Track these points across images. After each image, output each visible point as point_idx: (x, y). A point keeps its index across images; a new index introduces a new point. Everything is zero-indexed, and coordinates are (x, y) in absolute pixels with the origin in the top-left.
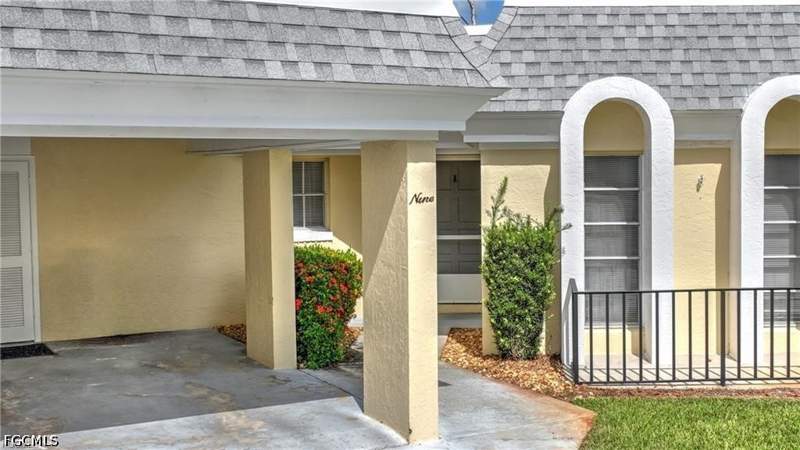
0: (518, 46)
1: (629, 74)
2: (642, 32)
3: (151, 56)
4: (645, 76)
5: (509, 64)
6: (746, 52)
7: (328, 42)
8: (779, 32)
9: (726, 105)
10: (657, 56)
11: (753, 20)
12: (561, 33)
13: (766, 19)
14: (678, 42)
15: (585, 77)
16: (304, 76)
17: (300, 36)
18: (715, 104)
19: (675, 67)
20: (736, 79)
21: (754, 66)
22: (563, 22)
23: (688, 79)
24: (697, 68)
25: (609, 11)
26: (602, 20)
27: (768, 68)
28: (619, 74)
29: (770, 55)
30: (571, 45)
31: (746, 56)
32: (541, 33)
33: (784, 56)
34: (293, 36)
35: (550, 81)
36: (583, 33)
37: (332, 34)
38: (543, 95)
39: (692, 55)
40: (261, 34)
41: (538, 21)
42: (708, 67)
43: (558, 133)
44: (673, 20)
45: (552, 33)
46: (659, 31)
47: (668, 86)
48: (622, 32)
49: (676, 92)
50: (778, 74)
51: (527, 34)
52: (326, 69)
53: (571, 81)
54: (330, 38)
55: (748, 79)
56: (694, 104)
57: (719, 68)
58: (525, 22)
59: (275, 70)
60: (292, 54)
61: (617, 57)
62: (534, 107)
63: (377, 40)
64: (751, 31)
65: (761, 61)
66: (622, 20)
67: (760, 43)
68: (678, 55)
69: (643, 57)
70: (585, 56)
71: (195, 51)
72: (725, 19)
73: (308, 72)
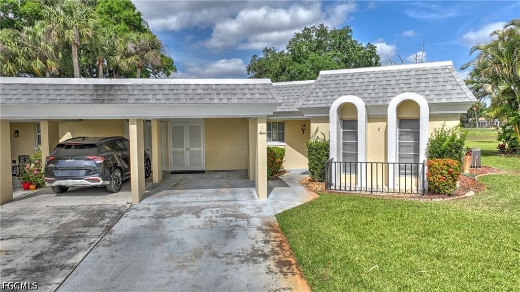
0: (321, 87)
1: (354, 94)
2: (361, 80)
3: (186, 99)
4: (359, 95)
5: (318, 93)
6: (395, 85)
7: (232, 93)
8: (408, 78)
9: (384, 103)
10: (364, 88)
11: (400, 74)
12: (335, 82)
13: (405, 73)
14: (372, 83)
15: (340, 95)
16: (224, 102)
17: (225, 92)
18: (380, 103)
19: (369, 92)
20: (389, 94)
21: (397, 90)
22: (336, 79)
23: (373, 95)
24: (377, 91)
25: (351, 74)
26: (349, 77)
27: (401, 90)
28: (351, 94)
29: (403, 86)
30: (338, 86)
31: (395, 86)
32: (328, 82)
33: (408, 86)
34: (223, 92)
35: (329, 97)
36: (342, 82)
37: (234, 90)
38: (326, 102)
39: (375, 87)
40: (215, 92)
41: (329, 79)
42: (381, 91)
43: (329, 113)
44: (372, 76)
45: (332, 82)
46: (367, 80)
47: (366, 98)
48: (354, 81)
49: (368, 99)
50: (405, 92)
51: (325, 83)
52: (230, 100)
53: (335, 97)
54: (233, 92)
55: (393, 94)
56: (373, 103)
57: (384, 91)
58: (325, 79)
59: (216, 101)
60: (222, 96)
61: (351, 89)
62: (323, 105)
63: (246, 91)
64: (398, 78)
65: (400, 88)
66: (355, 77)
67: (400, 82)
68: (372, 87)
69: (360, 88)
70: (341, 89)
71: (197, 97)
72: (390, 74)
73: (225, 101)
